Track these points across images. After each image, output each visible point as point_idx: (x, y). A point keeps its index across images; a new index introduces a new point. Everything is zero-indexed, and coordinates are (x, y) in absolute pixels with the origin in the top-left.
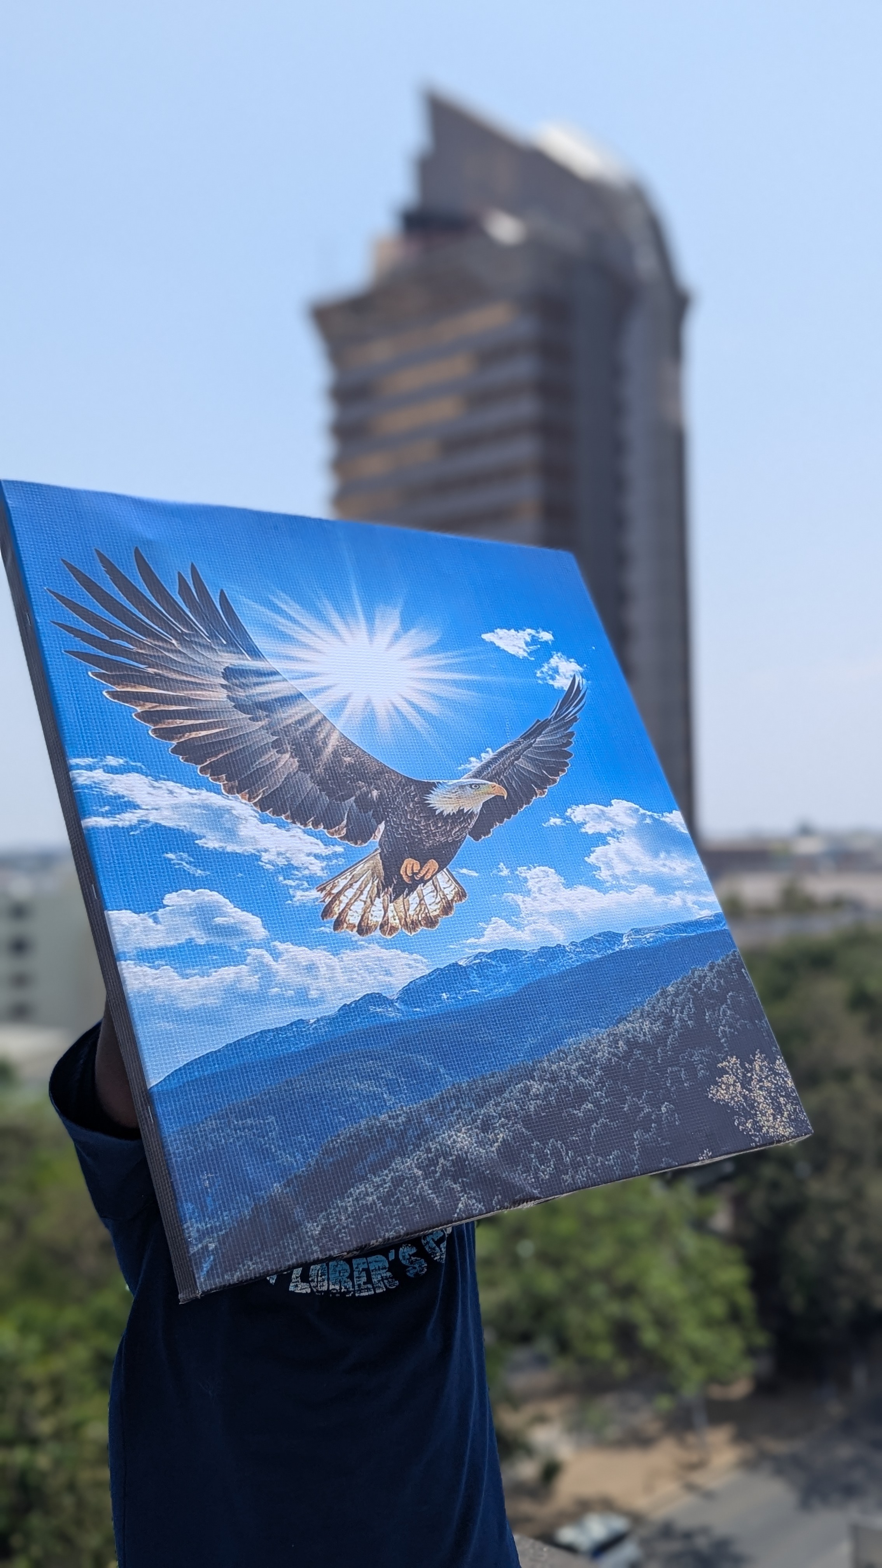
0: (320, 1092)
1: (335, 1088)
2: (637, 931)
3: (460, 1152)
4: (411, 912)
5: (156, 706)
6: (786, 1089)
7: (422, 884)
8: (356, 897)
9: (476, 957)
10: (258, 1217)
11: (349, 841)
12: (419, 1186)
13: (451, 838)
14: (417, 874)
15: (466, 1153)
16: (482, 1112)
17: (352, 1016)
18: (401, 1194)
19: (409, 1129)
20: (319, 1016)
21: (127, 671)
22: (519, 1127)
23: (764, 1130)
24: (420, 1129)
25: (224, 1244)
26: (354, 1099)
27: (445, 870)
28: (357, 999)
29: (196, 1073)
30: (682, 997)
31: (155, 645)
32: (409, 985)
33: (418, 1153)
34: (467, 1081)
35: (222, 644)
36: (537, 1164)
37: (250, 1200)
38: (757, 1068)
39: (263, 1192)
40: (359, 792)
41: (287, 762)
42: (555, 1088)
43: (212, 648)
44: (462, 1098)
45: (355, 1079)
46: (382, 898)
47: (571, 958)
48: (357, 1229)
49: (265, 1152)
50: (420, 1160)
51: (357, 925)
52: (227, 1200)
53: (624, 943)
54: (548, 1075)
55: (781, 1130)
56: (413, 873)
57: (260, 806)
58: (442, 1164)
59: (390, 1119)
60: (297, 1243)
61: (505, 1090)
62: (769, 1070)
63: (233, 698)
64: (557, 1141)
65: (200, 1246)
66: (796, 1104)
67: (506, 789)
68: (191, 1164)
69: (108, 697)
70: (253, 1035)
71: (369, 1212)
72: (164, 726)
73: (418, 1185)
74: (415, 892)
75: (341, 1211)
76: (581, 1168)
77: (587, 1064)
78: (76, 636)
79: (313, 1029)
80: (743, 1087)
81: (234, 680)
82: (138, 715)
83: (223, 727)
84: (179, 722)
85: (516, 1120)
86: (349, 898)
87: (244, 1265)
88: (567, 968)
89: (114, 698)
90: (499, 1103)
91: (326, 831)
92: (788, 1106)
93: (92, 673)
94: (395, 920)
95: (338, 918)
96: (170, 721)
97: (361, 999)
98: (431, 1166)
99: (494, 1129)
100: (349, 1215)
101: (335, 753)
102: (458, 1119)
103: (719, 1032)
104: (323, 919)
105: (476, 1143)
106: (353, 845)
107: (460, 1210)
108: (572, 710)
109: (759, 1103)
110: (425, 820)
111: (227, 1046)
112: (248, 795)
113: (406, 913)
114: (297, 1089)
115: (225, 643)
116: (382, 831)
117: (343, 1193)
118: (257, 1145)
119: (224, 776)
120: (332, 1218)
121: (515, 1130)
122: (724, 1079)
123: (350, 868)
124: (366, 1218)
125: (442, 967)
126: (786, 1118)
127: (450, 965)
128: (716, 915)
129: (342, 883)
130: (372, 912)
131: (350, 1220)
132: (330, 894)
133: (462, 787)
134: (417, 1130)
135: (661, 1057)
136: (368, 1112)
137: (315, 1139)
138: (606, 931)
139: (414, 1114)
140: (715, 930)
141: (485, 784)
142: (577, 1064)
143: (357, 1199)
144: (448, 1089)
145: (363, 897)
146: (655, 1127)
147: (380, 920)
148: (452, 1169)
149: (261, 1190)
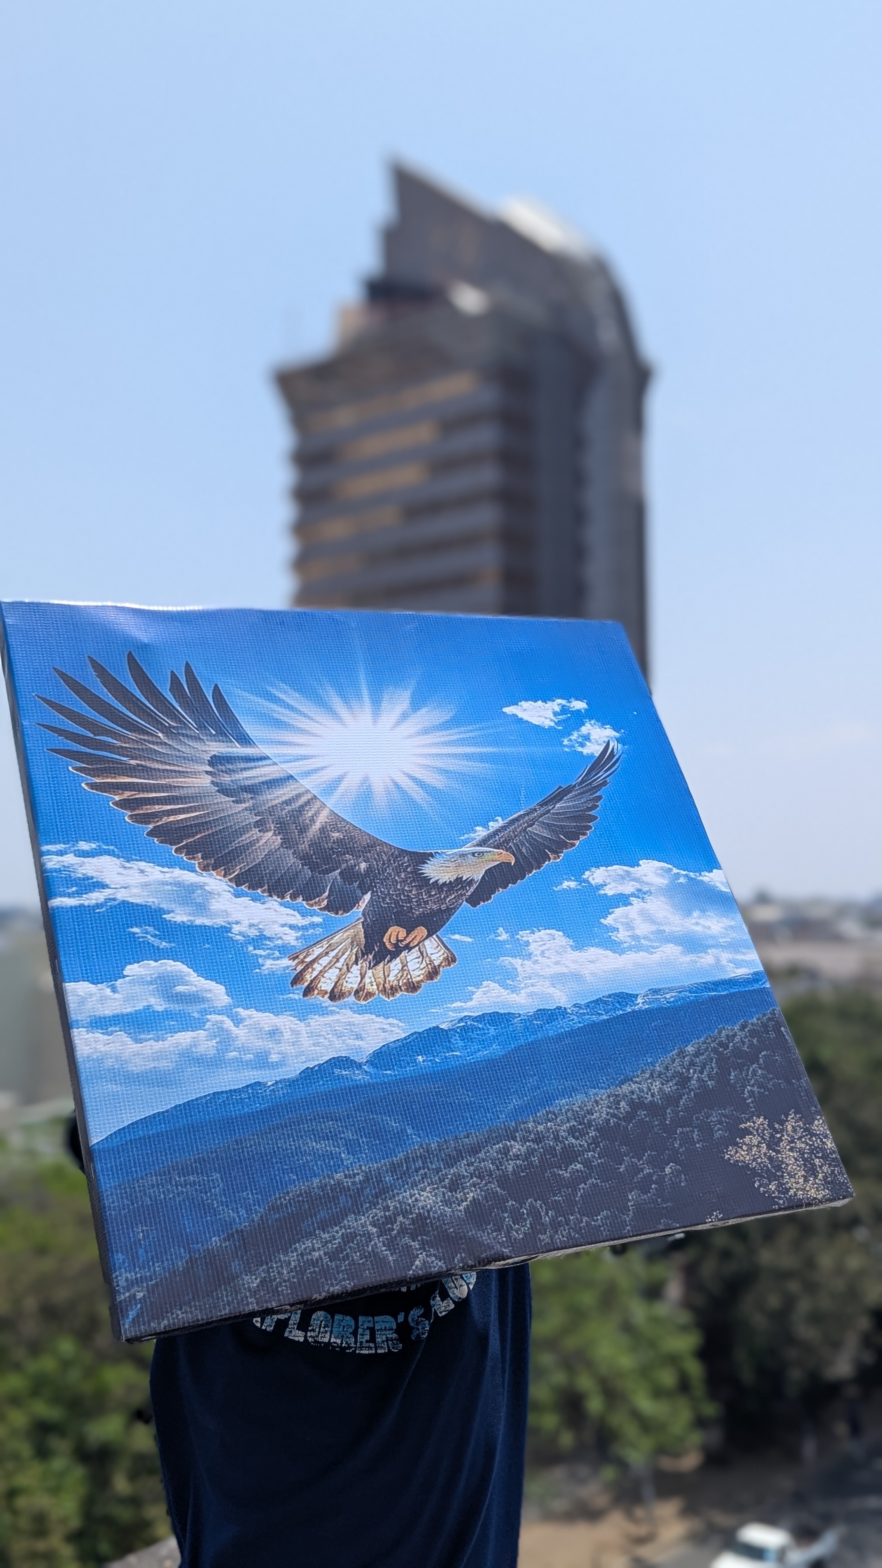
0: (272, 1151)
1: (288, 1147)
2: (655, 991)
3: (421, 1211)
4: (391, 978)
5: (135, 794)
6: (823, 1150)
7: (407, 951)
8: (330, 965)
9: (461, 1020)
10: (193, 1268)
11: (329, 911)
12: (373, 1243)
13: (444, 905)
14: (402, 941)
15: (428, 1212)
16: (452, 1171)
17: (314, 1079)
18: (351, 1250)
19: (366, 1188)
20: (278, 1079)
21: (109, 764)
22: (493, 1186)
23: (792, 1192)
24: (379, 1188)
25: (154, 1293)
26: (308, 1158)
27: (434, 936)
28: (322, 1062)
29: (141, 1132)
30: (704, 1057)
31: (141, 739)
32: (381, 1048)
33: (374, 1210)
34: (438, 1142)
35: (211, 735)
36: (511, 1223)
37: (185, 1252)
38: (789, 1128)
39: (200, 1245)
40: (345, 865)
41: (270, 839)
42: (539, 1148)
43: (200, 739)
44: (430, 1158)
45: (311, 1139)
46: (360, 965)
47: (572, 1020)
48: (299, 1283)
49: (206, 1207)
50: (376, 1218)
51: (329, 991)
52: (161, 1252)
53: (638, 1004)
54: (532, 1136)
55: (812, 1193)
56: (398, 941)
57: (236, 882)
58: (400, 1222)
59: (346, 1177)
60: (231, 1295)
61: (481, 1150)
62: (805, 1131)
63: (217, 783)
64: (536, 1201)
65: (127, 1294)
66: (835, 1166)
67: (514, 854)
68: (126, 1217)
69: (86, 788)
70: (205, 1096)
71: (314, 1267)
72: (141, 812)
73: (371, 1241)
74: (398, 959)
75: (284, 1265)
76: (562, 1228)
77: (581, 1124)
78: (60, 735)
79: (270, 1091)
80: (769, 1147)
81: (220, 767)
82: (116, 803)
83: (203, 811)
84: (157, 808)
85: (491, 1180)
86: (324, 965)
87: (172, 1314)
88: (567, 1029)
89: (92, 789)
90: (472, 1163)
91: (304, 902)
92: (825, 1168)
93: (73, 768)
94: (372, 985)
95: (309, 985)
96: (149, 807)
97: (326, 1062)
98: (388, 1224)
99: (463, 1188)
100: (291, 1270)
101: (323, 830)
102: (423, 1178)
103: (746, 1092)
104: (292, 986)
105: (441, 1202)
106: (333, 915)
107: (417, 1267)
108: (602, 775)
109: (787, 1165)
110: (417, 890)
111: (176, 1107)
112: (223, 872)
113: (385, 979)
114: (247, 1148)
115: (214, 732)
116: (367, 901)
117: (287, 1249)
118: (198, 1201)
119: (200, 855)
120: (273, 1272)
121: (488, 1189)
122: (747, 1139)
123: (328, 937)
124: (311, 1273)
125: (421, 1030)
126: (820, 1180)
127: (430, 1029)
128: (756, 973)
129: (317, 951)
130: (347, 979)
131: (292, 1274)
132: (302, 962)
133: (463, 855)
134: (375, 1188)
135: (671, 1118)
136: (323, 1171)
137: (262, 1196)
138: (617, 992)
139: (373, 1173)
140: (753, 988)
141: (490, 852)
142: (568, 1125)
143: (302, 1254)
144: (415, 1149)
145: (339, 965)
146: (656, 1188)
147: (355, 986)
148: (412, 1227)
149: (198, 1243)
